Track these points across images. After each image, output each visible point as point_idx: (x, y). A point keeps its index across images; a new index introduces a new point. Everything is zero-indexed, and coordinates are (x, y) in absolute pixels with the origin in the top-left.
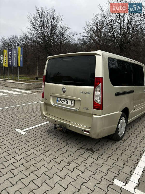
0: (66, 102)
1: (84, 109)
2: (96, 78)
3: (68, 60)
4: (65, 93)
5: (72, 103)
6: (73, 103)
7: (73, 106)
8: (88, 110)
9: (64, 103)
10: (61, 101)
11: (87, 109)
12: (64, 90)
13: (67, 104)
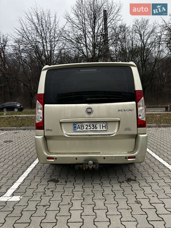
0: (93, 126)
1: (125, 130)
2: (137, 92)
3: (87, 71)
4: (92, 115)
5: (103, 127)
6: (105, 127)
7: (106, 130)
8: (131, 130)
9: (89, 130)
10: (83, 127)
11: (129, 130)
12: (89, 110)
13: (95, 129)
